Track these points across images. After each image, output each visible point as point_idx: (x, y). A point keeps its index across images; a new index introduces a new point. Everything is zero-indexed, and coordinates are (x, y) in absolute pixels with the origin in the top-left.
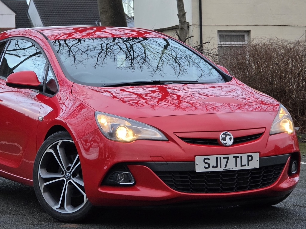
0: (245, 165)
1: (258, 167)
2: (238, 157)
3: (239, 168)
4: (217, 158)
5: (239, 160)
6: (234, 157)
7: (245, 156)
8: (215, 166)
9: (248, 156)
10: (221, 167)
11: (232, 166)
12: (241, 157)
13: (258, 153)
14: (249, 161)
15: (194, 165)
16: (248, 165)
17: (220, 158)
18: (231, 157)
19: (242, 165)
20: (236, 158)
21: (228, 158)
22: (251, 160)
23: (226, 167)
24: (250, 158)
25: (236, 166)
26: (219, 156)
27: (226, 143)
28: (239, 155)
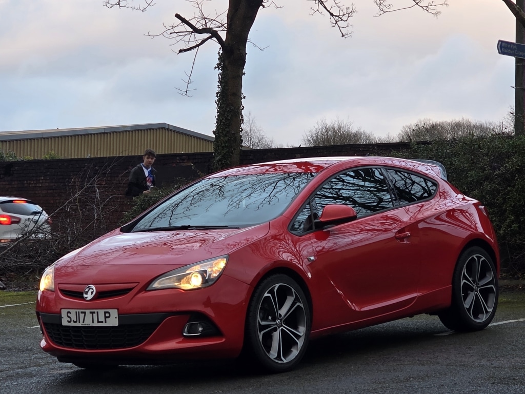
0: (102, 322)
1: (117, 325)
2: (94, 313)
3: (96, 324)
4: (76, 312)
5: (95, 315)
6: (91, 313)
7: (101, 313)
8: (75, 320)
9: (105, 313)
10: (79, 322)
11: (89, 321)
12: (97, 312)
13: (116, 310)
14: (106, 317)
15: (60, 318)
16: (106, 322)
17: (79, 312)
18: (88, 311)
19: (99, 322)
20: (92, 313)
21: (85, 313)
22: (109, 317)
23: (83, 322)
24: (107, 315)
25: (93, 322)
26: (77, 311)
27: (87, 298)
28: (96, 311)
